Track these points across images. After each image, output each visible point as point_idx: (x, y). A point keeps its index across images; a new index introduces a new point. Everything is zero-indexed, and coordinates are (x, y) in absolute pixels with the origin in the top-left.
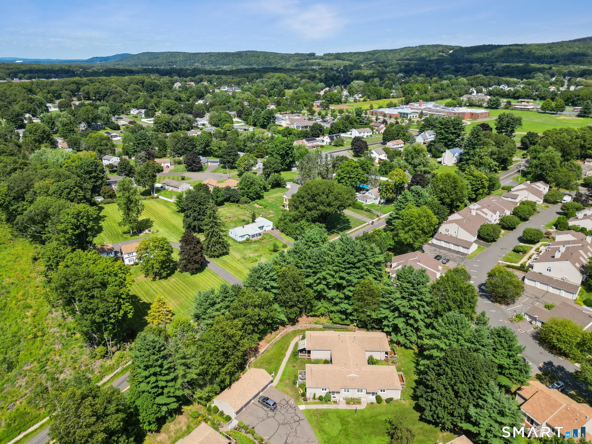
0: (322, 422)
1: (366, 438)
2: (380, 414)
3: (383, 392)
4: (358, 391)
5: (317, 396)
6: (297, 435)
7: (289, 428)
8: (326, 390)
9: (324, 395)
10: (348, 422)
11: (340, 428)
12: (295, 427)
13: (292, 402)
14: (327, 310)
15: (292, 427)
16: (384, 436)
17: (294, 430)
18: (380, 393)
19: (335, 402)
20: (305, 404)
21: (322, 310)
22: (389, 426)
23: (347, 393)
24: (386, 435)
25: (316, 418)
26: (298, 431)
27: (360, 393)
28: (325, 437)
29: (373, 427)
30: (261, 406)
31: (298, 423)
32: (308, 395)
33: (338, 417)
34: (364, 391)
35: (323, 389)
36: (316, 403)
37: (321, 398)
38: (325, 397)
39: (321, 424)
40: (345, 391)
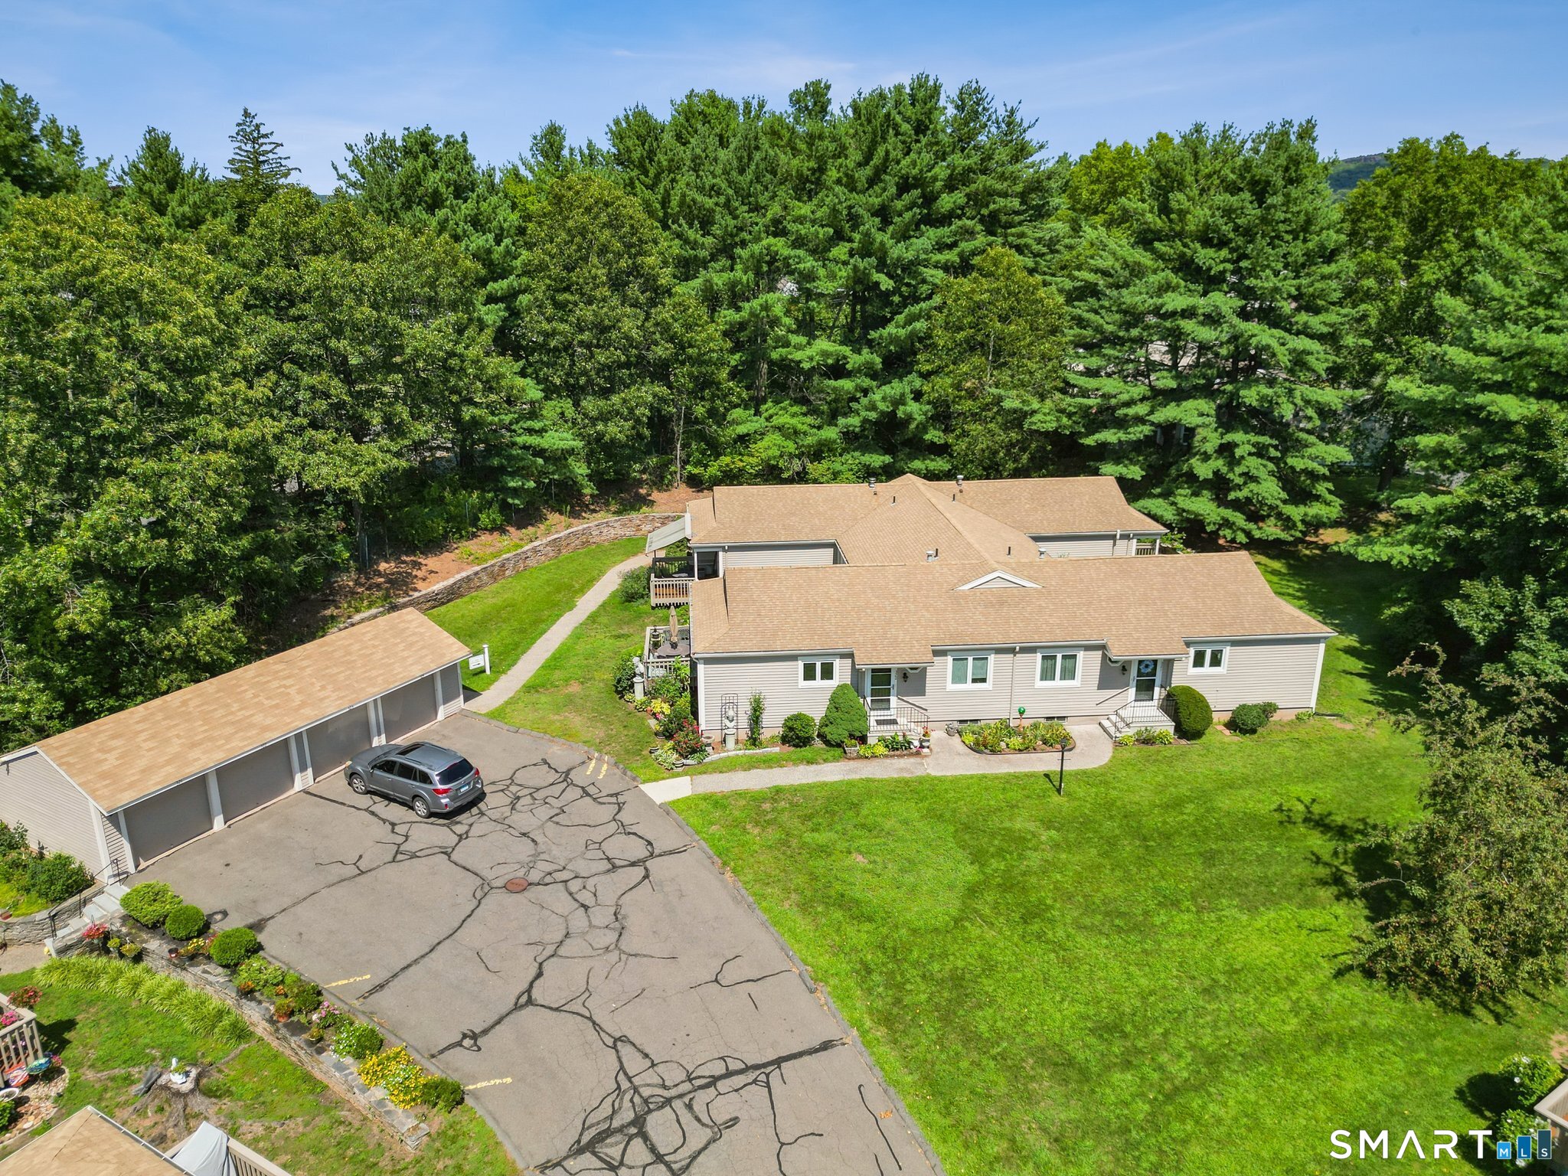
0: (824, 850)
1: (1183, 921)
2: (1229, 785)
3: (1207, 669)
4: (1047, 674)
5: (773, 723)
6: (629, 943)
7: (564, 904)
8: (828, 673)
9: (817, 712)
10: (1020, 841)
11: (969, 872)
12: (608, 896)
13: (599, 770)
14: (791, 447)
15: (586, 897)
16: (1309, 903)
17: (602, 916)
18: (1185, 675)
19: (898, 747)
20: (687, 770)
21: (769, 447)
22: (1318, 842)
23: (970, 686)
24: (1326, 894)
25: (773, 835)
26: (635, 921)
27: (1057, 683)
28: (859, 935)
29: (1210, 858)
30: (365, 801)
31: (639, 872)
32: (708, 720)
33: (934, 816)
34: (1088, 664)
35: (809, 673)
36: (768, 763)
37: (796, 735)
38: (827, 722)
39: (819, 864)
40: (959, 677)
